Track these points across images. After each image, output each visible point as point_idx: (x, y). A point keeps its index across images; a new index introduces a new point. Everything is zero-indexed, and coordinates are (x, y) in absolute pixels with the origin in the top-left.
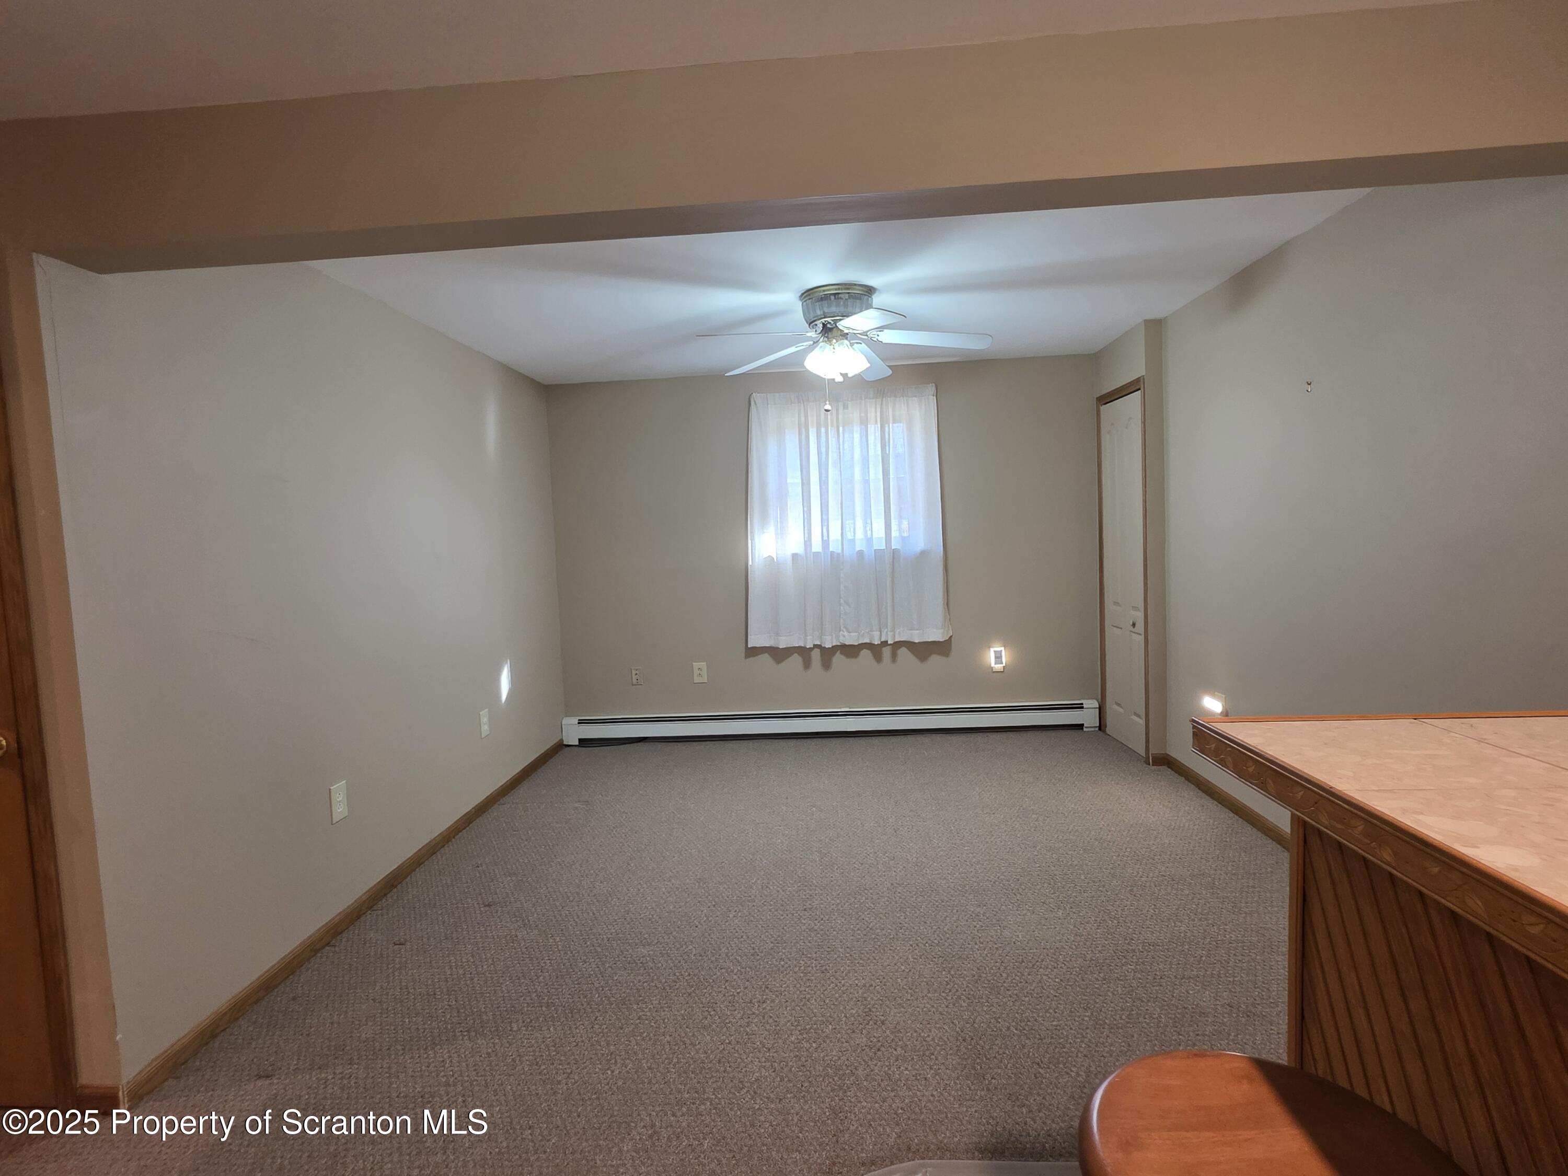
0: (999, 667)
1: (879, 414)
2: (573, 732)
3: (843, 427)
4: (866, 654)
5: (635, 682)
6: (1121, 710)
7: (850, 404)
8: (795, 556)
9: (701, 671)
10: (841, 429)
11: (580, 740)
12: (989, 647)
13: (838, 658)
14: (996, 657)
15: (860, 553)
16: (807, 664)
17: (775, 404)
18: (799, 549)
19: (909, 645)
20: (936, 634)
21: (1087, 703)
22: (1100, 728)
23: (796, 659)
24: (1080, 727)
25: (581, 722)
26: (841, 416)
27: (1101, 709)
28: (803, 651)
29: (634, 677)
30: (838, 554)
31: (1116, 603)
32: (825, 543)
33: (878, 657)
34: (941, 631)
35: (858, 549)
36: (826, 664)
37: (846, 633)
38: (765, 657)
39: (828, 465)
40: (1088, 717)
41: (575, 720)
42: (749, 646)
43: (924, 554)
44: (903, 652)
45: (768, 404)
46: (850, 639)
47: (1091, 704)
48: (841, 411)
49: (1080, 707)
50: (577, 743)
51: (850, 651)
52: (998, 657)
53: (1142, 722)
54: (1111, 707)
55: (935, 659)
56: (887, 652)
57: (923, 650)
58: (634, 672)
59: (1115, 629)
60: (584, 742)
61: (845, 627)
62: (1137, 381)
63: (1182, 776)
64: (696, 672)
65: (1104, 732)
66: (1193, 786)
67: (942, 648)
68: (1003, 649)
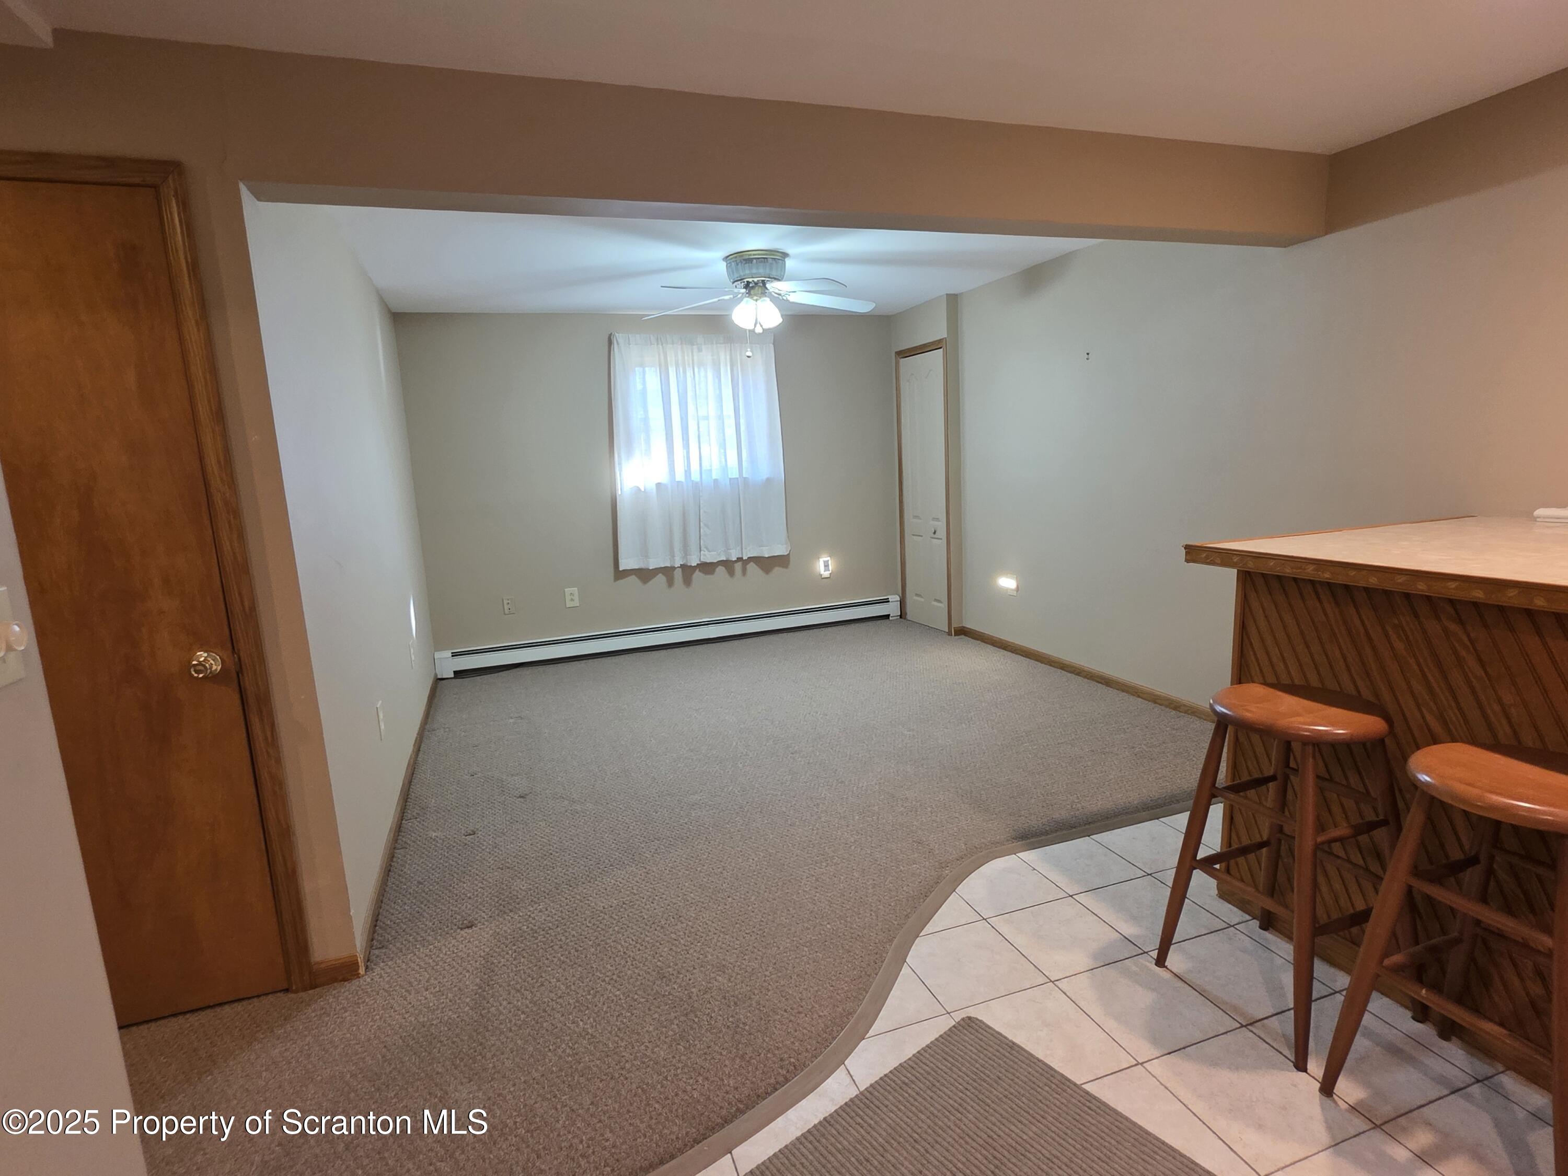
0: (826, 574)
1: (728, 357)
2: (448, 665)
3: (699, 368)
4: (721, 570)
5: (507, 611)
6: (922, 600)
7: (703, 347)
8: (659, 485)
9: (572, 595)
10: (696, 370)
11: (455, 672)
12: (819, 558)
13: (697, 574)
14: (825, 566)
15: (716, 481)
16: (670, 583)
17: (636, 344)
18: (664, 479)
19: (757, 560)
20: (780, 550)
21: (891, 598)
22: (901, 616)
23: (661, 579)
24: (887, 617)
25: (454, 655)
26: (695, 358)
27: (902, 603)
28: (667, 571)
29: (506, 607)
30: (697, 483)
31: (916, 517)
32: (688, 472)
33: (731, 573)
34: (785, 546)
35: (714, 477)
36: (687, 581)
37: (706, 553)
38: (633, 579)
39: (686, 403)
40: (892, 609)
41: (448, 654)
42: (621, 569)
43: (768, 480)
44: (752, 567)
45: (629, 344)
46: (710, 557)
47: (894, 598)
48: (695, 354)
49: (887, 601)
50: (452, 676)
51: (707, 568)
52: (826, 566)
53: (944, 606)
54: (911, 599)
55: (777, 570)
56: (738, 566)
57: (766, 564)
58: (505, 602)
59: (915, 537)
60: (459, 674)
61: (706, 548)
62: (940, 341)
63: (978, 640)
64: (568, 598)
65: (905, 618)
66: (989, 646)
67: (781, 561)
68: (829, 558)
